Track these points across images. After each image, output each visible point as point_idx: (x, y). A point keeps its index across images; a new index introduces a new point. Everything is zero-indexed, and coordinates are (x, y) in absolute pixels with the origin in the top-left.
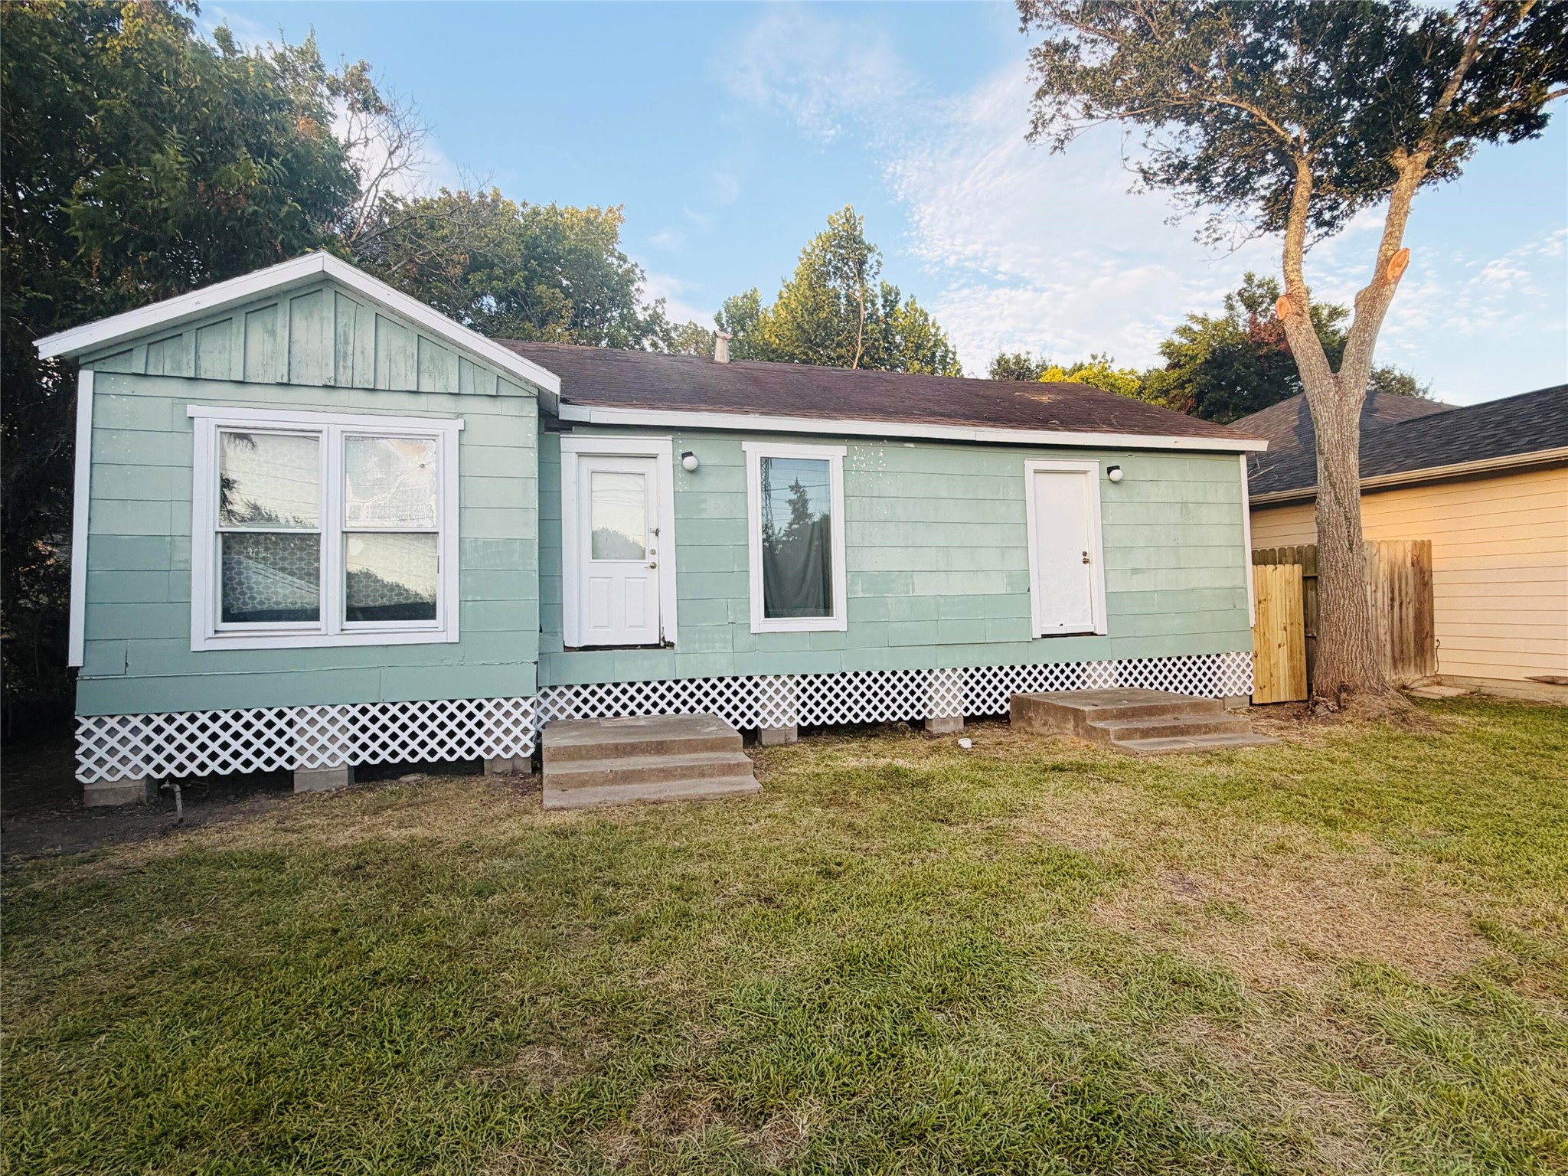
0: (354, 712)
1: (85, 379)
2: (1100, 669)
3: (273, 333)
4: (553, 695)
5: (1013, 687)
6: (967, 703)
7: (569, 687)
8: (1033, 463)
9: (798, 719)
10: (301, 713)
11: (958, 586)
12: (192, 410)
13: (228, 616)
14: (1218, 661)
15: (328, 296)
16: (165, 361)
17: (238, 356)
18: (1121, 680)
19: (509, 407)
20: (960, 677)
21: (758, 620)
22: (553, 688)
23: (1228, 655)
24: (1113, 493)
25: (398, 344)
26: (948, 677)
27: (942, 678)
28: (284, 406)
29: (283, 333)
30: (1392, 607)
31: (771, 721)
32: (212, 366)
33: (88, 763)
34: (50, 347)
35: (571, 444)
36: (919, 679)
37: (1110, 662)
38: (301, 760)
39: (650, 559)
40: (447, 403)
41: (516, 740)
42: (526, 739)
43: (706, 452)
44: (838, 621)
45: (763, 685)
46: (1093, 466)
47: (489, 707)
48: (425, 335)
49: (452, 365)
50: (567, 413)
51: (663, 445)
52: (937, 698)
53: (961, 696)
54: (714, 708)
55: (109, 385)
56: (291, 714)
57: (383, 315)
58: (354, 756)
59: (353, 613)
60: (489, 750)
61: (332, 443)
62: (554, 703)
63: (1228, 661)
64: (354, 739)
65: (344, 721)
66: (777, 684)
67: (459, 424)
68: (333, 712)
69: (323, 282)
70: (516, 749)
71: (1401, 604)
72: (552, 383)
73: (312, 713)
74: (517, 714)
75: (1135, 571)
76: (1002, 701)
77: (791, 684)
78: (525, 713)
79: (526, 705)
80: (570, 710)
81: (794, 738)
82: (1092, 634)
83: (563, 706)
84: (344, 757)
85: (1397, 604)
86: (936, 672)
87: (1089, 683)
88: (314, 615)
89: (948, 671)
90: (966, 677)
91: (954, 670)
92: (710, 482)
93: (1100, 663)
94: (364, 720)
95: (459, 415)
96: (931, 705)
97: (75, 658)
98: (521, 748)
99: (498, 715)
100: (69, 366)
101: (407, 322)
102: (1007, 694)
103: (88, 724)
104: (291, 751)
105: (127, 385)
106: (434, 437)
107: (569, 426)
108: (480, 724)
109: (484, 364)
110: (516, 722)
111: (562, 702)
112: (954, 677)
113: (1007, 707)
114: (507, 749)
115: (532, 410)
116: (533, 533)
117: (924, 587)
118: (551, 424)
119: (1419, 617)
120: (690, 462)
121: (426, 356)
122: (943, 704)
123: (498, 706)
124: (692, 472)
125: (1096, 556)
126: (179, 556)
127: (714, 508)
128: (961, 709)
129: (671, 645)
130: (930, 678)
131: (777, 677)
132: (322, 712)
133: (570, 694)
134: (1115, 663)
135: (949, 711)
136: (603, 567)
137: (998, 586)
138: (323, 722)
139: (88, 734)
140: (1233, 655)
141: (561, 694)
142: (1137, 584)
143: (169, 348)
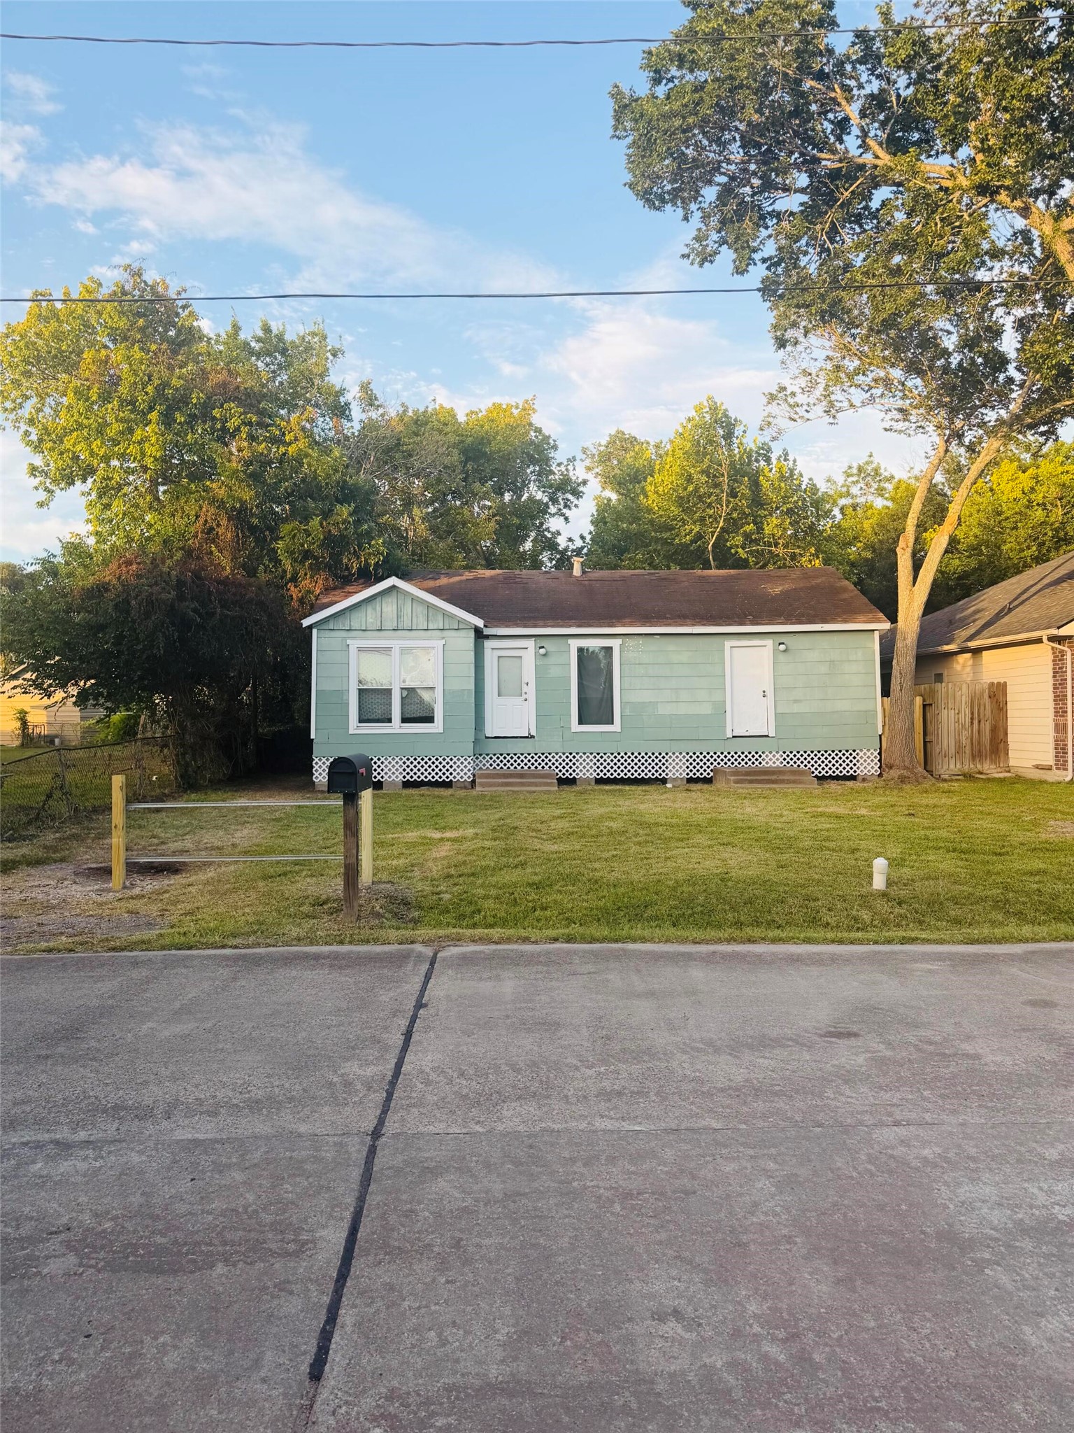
0: (405, 759)
1: (314, 631)
2: (771, 756)
3: (375, 609)
4: (481, 758)
5: (715, 764)
6: (688, 771)
7: (488, 755)
8: (729, 643)
9: (595, 774)
10: (386, 759)
11: (682, 709)
12: (349, 642)
13: (361, 721)
14: (854, 754)
15: (395, 593)
16: (341, 624)
17: (364, 620)
18: (785, 763)
19: (462, 633)
20: (684, 757)
21: (575, 726)
22: (481, 755)
23: (861, 750)
24: (782, 657)
25: (420, 610)
26: (677, 757)
27: (674, 757)
28: (380, 638)
29: (378, 609)
30: (972, 723)
31: (581, 774)
32: (355, 625)
33: (316, 774)
34: (306, 623)
35: (488, 644)
36: (660, 757)
37: (777, 752)
38: (386, 777)
39: (524, 696)
40: (438, 633)
41: (465, 774)
42: (469, 774)
43: (550, 645)
44: (616, 727)
45: (577, 757)
46: (769, 642)
47: (455, 759)
48: (429, 606)
49: (440, 617)
50: (487, 631)
51: (530, 643)
52: (670, 767)
53: (684, 767)
54: (553, 767)
55: (323, 634)
56: (382, 759)
57: (414, 599)
58: (404, 777)
59: (404, 720)
60: (455, 777)
61: (396, 652)
62: (481, 762)
63: (861, 754)
64: (404, 770)
65: (401, 763)
66: (584, 757)
67: (443, 642)
68: (397, 759)
69: (393, 588)
70: (465, 777)
71: (979, 722)
72: (480, 623)
73: (390, 759)
74: (466, 763)
75: (796, 701)
76: (708, 771)
77: (591, 757)
78: (469, 763)
79: (469, 760)
80: (488, 765)
81: (593, 783)
82: (767, 736)
83: (485, 763)
84: (401, 777)
85: (976, 722)
86: (670, 754)
87: (763, 763)
88: (390, 721)
89: (677, 754)
90: (688, 757)
91: (681, 753)
92: (551, 660)
93: (771, 752)
94: (408, 763)
95: (443, 638)
96: (667, 771)
97: (313, 736)
98: (467, 777)
99: (458, 763)
100: (310, 627)
101: (422, 602)
102: (712, 767)
103: (316, 760)
104: (382, 774)
105: (327, 634)
106: (434, 648)
107: (487, 637)
108: (451, 767)
109: (452, 616)
110: (466, 767)
111: (484, 762)
112: (681, 757)
113: (712, 774)
114: (462, 777)
115: (472, 634)
116: (472, 687)
117: (664, 710)
118: (479, 635)
119: (994, 730)
120: (542, 651)
121: (430, 614)
122: (674, 771)
123: (458, 759)
124: (545, 655)
125: (770, 693)
126: (345, 698)
127: (555, 672)
128: (684, 774)
129: (533, 737)
130: (667, 757)
131: (584, 754)
132: (393, 759)
133: (488, 758)
134: (781, 753)
135: (677, 774)
136: (502, 700)
137: (706, 709)
138: (393, 763)
139: (317, 763)
140: (865, 751)
141: (484, 758)
142: (796, 708)
143: (341, 619)
